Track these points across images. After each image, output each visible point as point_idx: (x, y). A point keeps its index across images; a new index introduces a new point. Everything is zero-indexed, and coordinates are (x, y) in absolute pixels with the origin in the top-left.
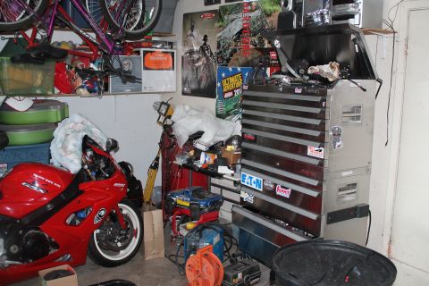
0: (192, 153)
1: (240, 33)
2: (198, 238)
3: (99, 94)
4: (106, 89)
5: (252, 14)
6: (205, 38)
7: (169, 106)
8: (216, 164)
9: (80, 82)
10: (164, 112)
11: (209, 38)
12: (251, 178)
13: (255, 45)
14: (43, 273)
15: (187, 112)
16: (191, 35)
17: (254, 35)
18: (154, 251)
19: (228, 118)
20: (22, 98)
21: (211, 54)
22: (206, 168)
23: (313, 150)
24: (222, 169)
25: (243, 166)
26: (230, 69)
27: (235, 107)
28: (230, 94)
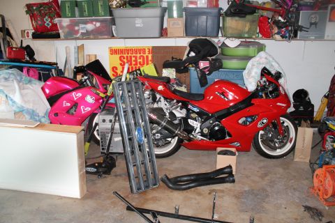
2: (331, 156)
3: (289, 39)
9: (276, 30)
14: (219, 149)
18: (301, 156)
20: (234, 39)
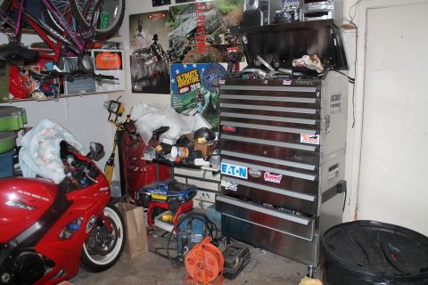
0: (159, 148)
1: (194, 31)
3: (56, 97)
4: (62, 91)
5: (206, 14)
6: (156, 38)
7: (120, 104)
8: (191, 158)
9: (36, 85)
10: (115, 110)
11: (159, 37)
12: (233, 168)
13: (211, 43)
15: (147, 109)
16: (139, 35)
17: (210, 33)
18: (138, 248)
19: (185, 112)
21: (163, 52)
22: (181, 162)
23: (306, 137)
24: (198, 162)
25: (223, 157)
26: (185, 66)
27: (192, 101)
28: (186, 89)
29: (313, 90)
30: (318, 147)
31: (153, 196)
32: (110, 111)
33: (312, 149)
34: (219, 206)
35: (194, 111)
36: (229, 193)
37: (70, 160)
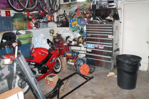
0: (68, 42)
1: (77, 10)
5: (80, 5)
6: (65, 11)
7: (53, 31)
8: (78, 44)
12: (90, 46)
13: (82, 13)
15: (64, 31)
16: (59, 11)
17: (81, 10)
18: (65, 68)
21: (67, 15)
22: (75, 45)
23: (110, 37)
24: (80, 45)
25: (87, 43)
26: (74, 19)
27: (76, 29)
28: (74, 26)
29: (111, 25)
30: (113, 39)
31: (68, 55)
32: (50, 33)
33: (112, 39)
34: (87, 56)
35: (76, 32)
36: (89, 52)
37: (50, 44)
